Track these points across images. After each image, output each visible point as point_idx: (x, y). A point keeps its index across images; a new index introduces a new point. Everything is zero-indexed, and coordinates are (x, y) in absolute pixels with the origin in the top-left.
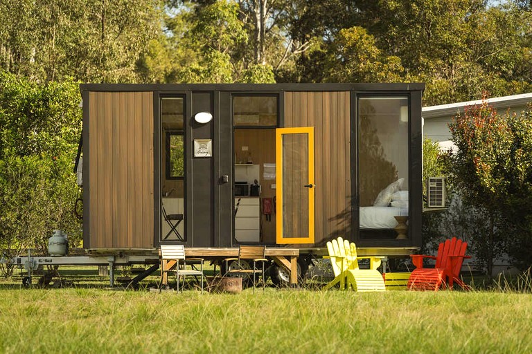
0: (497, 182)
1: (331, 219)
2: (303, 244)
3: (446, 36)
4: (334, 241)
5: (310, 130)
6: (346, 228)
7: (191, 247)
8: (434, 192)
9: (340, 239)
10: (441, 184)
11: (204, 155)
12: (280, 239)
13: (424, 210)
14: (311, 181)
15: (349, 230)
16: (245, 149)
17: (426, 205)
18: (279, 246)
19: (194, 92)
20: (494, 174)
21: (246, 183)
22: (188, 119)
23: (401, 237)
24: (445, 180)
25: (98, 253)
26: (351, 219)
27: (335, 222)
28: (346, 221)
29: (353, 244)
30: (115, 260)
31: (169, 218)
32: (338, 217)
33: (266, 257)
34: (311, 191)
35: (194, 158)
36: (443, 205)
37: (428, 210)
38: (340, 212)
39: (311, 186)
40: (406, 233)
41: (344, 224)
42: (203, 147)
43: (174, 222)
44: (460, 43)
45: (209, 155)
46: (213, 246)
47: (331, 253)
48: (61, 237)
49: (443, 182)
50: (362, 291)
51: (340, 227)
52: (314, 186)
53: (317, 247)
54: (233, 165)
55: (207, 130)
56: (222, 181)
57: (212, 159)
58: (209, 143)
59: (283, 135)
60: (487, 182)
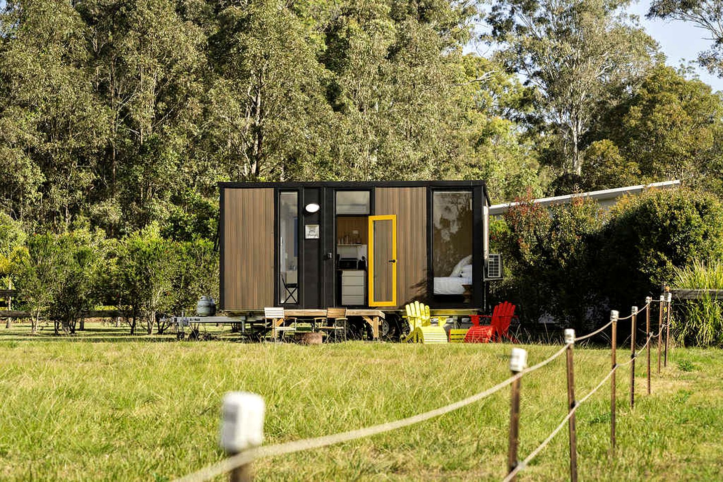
0: (535, 257)
1: (412, 287)
2: (390, 307)
3: (674, 147)
4: (412, 304)
5: (393, 217)
6: (424, 294)
7: (302, 309)
8: (492, 266)
9: (417, 303)
10: (498, 260)
11: (312, 237)
12: (372, 303)
13: (485, 280)
14: (394, 258)
15: (426, 295)
16: (355, 232)
17: (487, 277)
18: (371, 308)
19: (305, 188)
20: (534, 252)
21: (356, 259)
22: (301, 209)
23: (466, 301)
24: (501, 257)
25: (233, 314)
26: (427, 287)
27: (415, 289)
28: (424, 289)
29: (427, 307)
30: (246, 319)
31: (288, 286)
32: (418, 285)
33: (347, 317)
34: (394, 265)
35: (305, 239)
36: (499, 276)
37: (487, 279)
38: (419, 281)
39: (394, 261)
40: (471, 297)
41: (422, 291)
42: (312, 231)
43: (291, 290)
44: (684, 152)
45: (317, 237)
46: (319, 308)
47: (409, 314)
48: (207, 302)
49: (499, 258)
50: (427, 343)
51: (418, 294)
52: (396, 261)
53: (401, 309)
54: (336, 245)
55: (316, 218)
56: (327, 258)
57: (319, 240)
58: (317, 228)
59: (374, 221)
60: (527, 257)
